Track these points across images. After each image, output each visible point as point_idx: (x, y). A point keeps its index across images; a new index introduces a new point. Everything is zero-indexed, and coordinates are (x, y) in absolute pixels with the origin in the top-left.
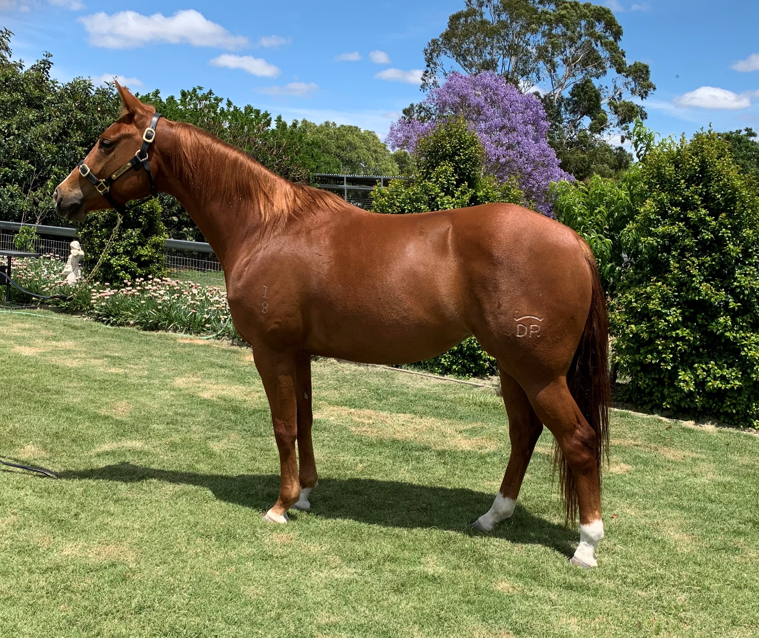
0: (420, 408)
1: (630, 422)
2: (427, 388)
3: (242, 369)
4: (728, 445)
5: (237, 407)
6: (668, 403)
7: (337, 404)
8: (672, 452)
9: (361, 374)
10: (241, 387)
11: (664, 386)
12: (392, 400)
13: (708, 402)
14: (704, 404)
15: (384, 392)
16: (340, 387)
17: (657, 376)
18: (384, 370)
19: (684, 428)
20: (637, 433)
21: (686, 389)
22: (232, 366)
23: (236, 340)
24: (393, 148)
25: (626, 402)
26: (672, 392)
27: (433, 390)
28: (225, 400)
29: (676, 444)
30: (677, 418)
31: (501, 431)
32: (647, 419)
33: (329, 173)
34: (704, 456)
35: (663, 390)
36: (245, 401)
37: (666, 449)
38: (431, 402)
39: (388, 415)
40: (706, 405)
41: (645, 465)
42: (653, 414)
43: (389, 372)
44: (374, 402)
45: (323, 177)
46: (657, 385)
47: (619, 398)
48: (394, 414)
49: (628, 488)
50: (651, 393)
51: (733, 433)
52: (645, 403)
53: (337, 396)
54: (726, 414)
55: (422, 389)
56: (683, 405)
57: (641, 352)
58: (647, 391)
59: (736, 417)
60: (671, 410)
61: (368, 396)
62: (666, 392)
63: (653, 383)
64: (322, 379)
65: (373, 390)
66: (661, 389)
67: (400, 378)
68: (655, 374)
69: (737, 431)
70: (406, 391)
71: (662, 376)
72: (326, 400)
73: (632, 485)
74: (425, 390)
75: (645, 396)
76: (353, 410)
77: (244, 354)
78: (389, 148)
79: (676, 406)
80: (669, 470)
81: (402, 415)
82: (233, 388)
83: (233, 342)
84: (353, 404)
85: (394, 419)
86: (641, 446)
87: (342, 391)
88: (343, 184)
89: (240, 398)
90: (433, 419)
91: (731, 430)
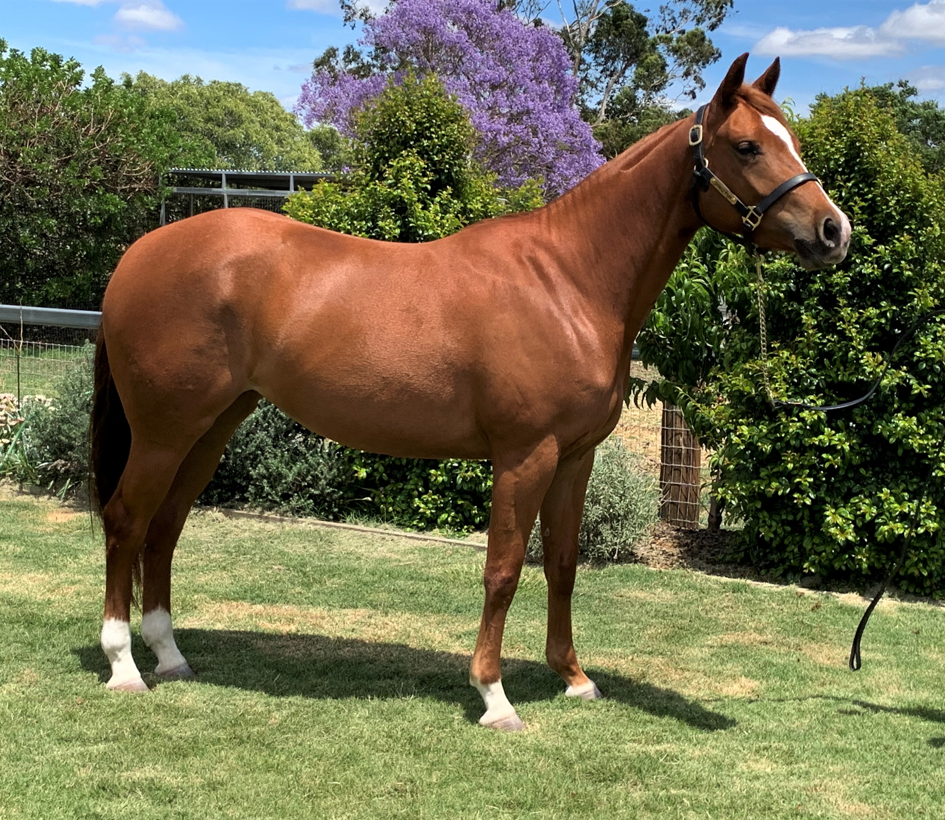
0: (383, 596)
1: (750, 601)
2: (394, 556)
3: (41, 540)
4: (918, 633)
5: (33, 615)
6: (813, 564)
7: (227, 597)
8: (826, 651)
9: (271, 537)
10: (41, 575)
11: (802, 533)
12: (332, 583)
13: (879, 560)
14: (873, 563)
15: (316, 569)
16: (232, 564)
17: (791, 518)
18: (313, 528)
19: (841, 608)
20: (764, 620)
21: (841, 538)
22: (22, 535)
23: (28, 483)
24: (309, 122)
25: (741, 564)
26: (818, 545)
27: (405, 560)
28: (10, 603)
29: (830, 636)
30: (829, 590)
31: (530, 631)
32: (780, 593)
33: (193, 166)
34: (879, 657)
35: (802, 541)
36: (49, 602)
37: (814, 645)
38: (401, 583)
39: (325, 613)
40: (876, 565)
41: (782, 678)
42: (787, 584)
43: (323, 530)
44: (298, 589)
45: (183, 174)
46: (791, 533)
47: (728, 558)
48: (335, 611)
49: (756, 724)
50: (781, 548)
51: (924, 612)
52: (772, 565)
53: (227, 581)
54: (911, 578)
55: (385, 560)
56: (837, 565)
57: (762, 474)
58: (774, 544)
59: (928, 583)
60: (818, 576)
61: (285, 578)
62: (807, 544)
63: (784, 530)
64: (199, 551)
65: (294, 567)
66: (798, 539)
67: (344, 540)
68: (787, 514)
69: (930, 607)
70: (356, 564)
71: (799, 516)
72: (206, 592)
73: (763, 717)
74: (389, 560)
75: (771, 553)
76: (259, 607)
77: (45, 510)
78: (300, 122)
79: (825, 567)
80: (823, 684)
81: (350, 611)
82: (24, 578)
83: (21, 488)
84: (258, 596)
85: (336, 619)
86: (771, 643)
87: (236, 573)
88: (220, 186)
89: (39, 598)
90: (407, 615)
91: (920, 605)
